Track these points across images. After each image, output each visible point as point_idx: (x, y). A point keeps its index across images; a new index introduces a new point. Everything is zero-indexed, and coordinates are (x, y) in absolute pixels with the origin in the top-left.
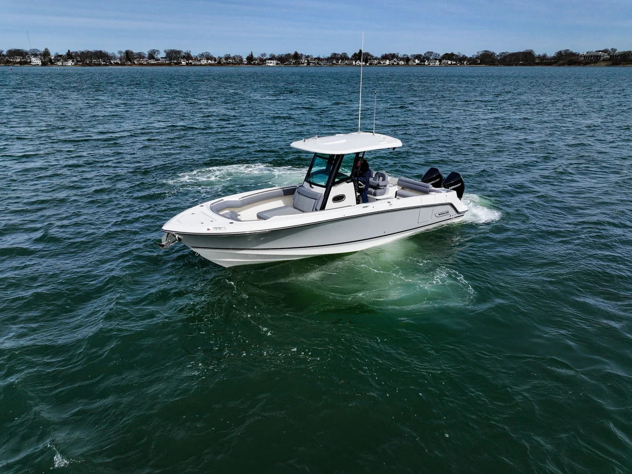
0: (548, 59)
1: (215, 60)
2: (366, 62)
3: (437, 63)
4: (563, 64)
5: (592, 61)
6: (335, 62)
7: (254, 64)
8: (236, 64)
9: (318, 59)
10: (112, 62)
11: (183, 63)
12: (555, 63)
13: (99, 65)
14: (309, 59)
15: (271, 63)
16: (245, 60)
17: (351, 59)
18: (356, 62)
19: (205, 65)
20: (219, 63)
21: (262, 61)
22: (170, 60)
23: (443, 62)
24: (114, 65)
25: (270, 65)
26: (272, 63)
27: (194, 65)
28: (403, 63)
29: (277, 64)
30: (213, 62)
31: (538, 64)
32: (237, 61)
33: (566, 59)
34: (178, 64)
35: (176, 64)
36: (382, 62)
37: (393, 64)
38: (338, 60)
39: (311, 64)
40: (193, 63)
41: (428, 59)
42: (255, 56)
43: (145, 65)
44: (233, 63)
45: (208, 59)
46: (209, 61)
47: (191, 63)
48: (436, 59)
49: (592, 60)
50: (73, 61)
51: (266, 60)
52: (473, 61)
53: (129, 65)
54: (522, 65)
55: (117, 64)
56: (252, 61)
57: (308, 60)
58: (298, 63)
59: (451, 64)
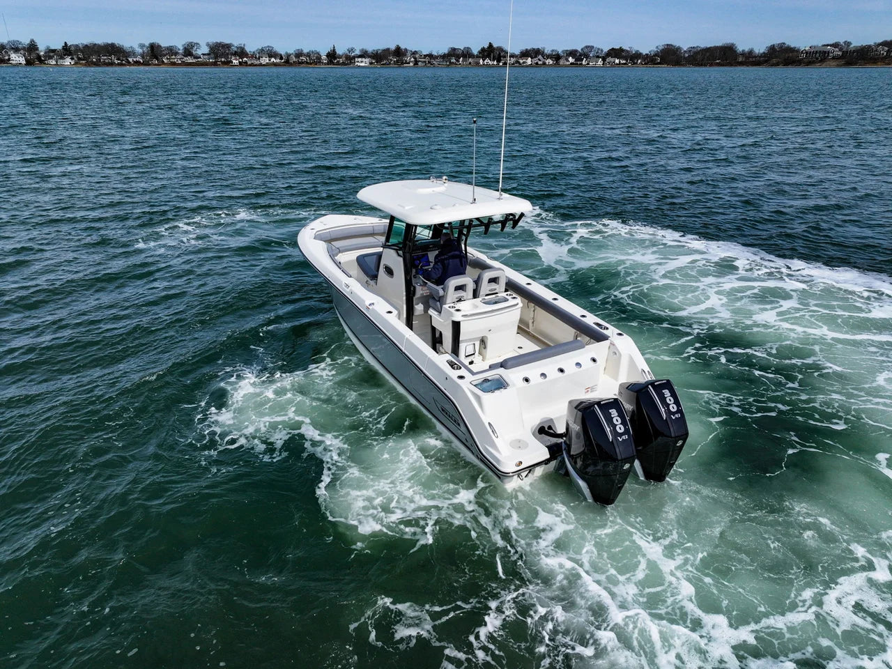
0: (755, 57)
1: (281, 58)
2: (499, 61)
3: (600, 62)
4: (777, 64)
5: (817, 59)
6: (453, 60)
7: (338, 63)
8: (311, 64)
9: (430, 56)
10: (130, 60)
11: (234, 61)
12: (766, 62)
13: (112, 64)
14: (417, 56)
15: (362, 62)
16: (324, 57)
17: (478, 57)
18: (484, 60)
19: (267, 65)
20: (287, 63)
21: (349, 60)
22: (216, 57)
23: (607, 60)
24: (133, 65)
25: (361, 64)
26: (364, 62)
27: (250, 65)
28: (551, 62)
29: (371, 63)
30: (278, 61)
31: (741, 64)
32: (312, 60)
33: (782, 56)
34: (228, 63)
35: (224, 63)
36: (521, 61)
37: (537, 64)
38: (458, 57)
39: (420, 63)
40: (249, 63)
41: (587, 56)
42: (339, 52)
43: (179, 64)
44: (307, 63)
45: (270, 56)
46: (273, 60)
47: (246, 62)
48: (598, 57)
49: (817, 57)
50: (72, 59)
51: (354, 57)
52: (650, 60)
53: (156, 65)
54: (719, 65)
55: (137, 63)
56: (335, 58)
57: (415, 58)
58: (400, 63)
59: (620, 63)
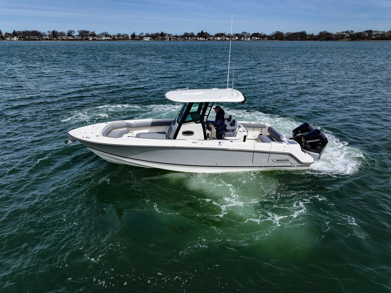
0: (314, 37)
1: (111, 37)
2: (206, 38)
3: (249, 39)
4: (323, 40)
5: (340, 38)
6: (186, 38)
7: (136, 39)
8: (124, 40)
9: (176, 36)
10: (44, 38)
11: (90, 38)
12: (319, 39)
13: (35, 40)
14: (171, 36)
15: (146, 39)
16: (130, 37)
17: (197, 37)
18: (199, 38)
19: (105, 40)
20: (114, 39)
21: (141, 38)
22: (82, 37)
23: (252, 38)
24: (45, 40)
25: (146, 40)
27: (97, 40)
28: (228, 39)
29: (150, 39)
31: (308, 40)
32: (125, 38)
33: (325, 37)
34: (87, 39)
35: (86, 39)
36: (215, 38)
37: (222, 39)
38: (188, 37)
39: (172, 39)
40: (97, 39)
41: (244, 36)
42: (137, 34)
43: (66, 40)
44: (122, 39)
45: (106, 36)
46: (107, 38)
47: (95, 39)
48: (248, 37)
49: (340, 37)
50: (17, 37)
51: (143, 37)
52: (270, 38)
53: (55, 40)
54: (299, 40)
55: (47, 39)
56: (135, 37)
57: (170, 37)
58: (163, 39)
59: (257, 39)
